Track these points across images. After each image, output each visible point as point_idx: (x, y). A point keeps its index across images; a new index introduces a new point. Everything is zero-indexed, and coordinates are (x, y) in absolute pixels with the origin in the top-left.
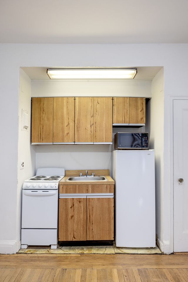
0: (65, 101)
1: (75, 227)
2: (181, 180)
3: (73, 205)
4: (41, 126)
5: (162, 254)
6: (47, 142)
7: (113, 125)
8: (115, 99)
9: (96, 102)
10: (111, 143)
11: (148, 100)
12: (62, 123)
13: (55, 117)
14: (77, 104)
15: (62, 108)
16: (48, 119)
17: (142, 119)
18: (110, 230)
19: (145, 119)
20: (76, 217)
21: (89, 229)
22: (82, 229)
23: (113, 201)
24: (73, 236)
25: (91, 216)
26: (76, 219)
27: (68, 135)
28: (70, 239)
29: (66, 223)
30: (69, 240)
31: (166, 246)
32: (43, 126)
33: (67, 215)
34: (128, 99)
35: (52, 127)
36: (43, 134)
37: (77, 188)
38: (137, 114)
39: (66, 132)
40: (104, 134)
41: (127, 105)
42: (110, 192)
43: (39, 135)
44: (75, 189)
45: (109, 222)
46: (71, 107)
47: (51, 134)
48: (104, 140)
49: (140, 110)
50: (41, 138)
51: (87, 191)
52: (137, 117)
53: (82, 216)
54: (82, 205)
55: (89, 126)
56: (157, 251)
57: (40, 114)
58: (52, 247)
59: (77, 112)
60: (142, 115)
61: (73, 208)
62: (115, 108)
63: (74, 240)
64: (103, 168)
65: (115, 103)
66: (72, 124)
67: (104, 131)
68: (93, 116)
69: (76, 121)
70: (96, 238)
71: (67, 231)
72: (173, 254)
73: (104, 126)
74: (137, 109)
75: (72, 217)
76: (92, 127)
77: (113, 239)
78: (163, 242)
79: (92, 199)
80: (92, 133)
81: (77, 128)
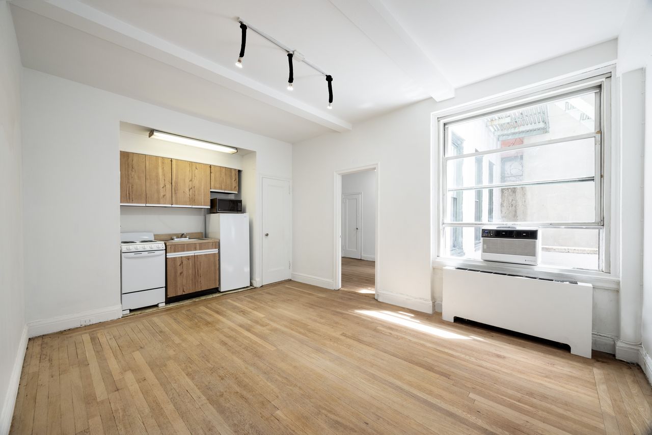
0: (160, 161)
1: (184, 281)
2: (267, 235)
3: (182, 263)
4: (130, 185)
5: (255, 288)
6: (139, 203)
7: (211, 190)
8: (212, 167)
9: (194, 168)
10: (209, 207)
11: (240, 171)
12: (158, 183)
13: (148, 177)
14: (174, 166)
15: (157, 168)
16: (139, 178)
17: (235, 187)
18: (215, 280)
19: (237, 188)
20: (185, 273)
21: (197, 281)
22: (191, 282)
23: (217, 255)
24: (182, 290)
25: (199, 270)
26: (185, 276)
27: (165, 197)
28: (180, 293)
29: (175, 280)
30: (179, 295)
31: (257, 283)
32: (133, 185)
33: (176, 272)
34: (224, 170)
35: (144, 188)
36: (132, 193)
37: (185, 247)
38: (232, 183)
39: (162, 194)
40: (203, 198)
41: (223, 174)
42: (216, 248)
43: (128, 194)
44: (184, 248)
45: (215, 273)
46: (167, 169)
47: (144, 195)
48: (203, 204)
49: (234, 180)
50: (130, 198)
51: (195, 249)
52: (231, 186)
53: (190, 271)
54: (190, 262)
55: (187, 190)
56: (252, 287)
57: (128, 171)
58: (160, 305)
59: (174, 175)
60: (235, 184)
61: (181, 265)
62: (212, 175)
63: (184, 293)
64: (196, 231)
65: (212, 171)
66: (168, 186)
67: (203, 196)
68: (191, 180)
69: (173, 184)
70: (204, 288)
71: (176, 286)
72: (262, 286)
73: (202, 191)
74: (231, 179)
75: (181, 273)
76: (191, 191)
77: (218, 286)
78: (255, 280)
79: (200, 255)
80: (191, 197)
81: (175, 191)
